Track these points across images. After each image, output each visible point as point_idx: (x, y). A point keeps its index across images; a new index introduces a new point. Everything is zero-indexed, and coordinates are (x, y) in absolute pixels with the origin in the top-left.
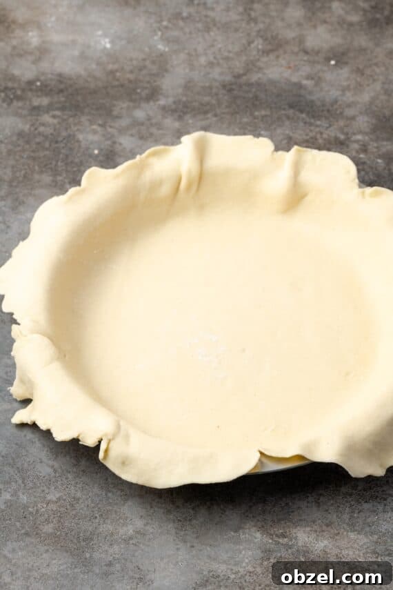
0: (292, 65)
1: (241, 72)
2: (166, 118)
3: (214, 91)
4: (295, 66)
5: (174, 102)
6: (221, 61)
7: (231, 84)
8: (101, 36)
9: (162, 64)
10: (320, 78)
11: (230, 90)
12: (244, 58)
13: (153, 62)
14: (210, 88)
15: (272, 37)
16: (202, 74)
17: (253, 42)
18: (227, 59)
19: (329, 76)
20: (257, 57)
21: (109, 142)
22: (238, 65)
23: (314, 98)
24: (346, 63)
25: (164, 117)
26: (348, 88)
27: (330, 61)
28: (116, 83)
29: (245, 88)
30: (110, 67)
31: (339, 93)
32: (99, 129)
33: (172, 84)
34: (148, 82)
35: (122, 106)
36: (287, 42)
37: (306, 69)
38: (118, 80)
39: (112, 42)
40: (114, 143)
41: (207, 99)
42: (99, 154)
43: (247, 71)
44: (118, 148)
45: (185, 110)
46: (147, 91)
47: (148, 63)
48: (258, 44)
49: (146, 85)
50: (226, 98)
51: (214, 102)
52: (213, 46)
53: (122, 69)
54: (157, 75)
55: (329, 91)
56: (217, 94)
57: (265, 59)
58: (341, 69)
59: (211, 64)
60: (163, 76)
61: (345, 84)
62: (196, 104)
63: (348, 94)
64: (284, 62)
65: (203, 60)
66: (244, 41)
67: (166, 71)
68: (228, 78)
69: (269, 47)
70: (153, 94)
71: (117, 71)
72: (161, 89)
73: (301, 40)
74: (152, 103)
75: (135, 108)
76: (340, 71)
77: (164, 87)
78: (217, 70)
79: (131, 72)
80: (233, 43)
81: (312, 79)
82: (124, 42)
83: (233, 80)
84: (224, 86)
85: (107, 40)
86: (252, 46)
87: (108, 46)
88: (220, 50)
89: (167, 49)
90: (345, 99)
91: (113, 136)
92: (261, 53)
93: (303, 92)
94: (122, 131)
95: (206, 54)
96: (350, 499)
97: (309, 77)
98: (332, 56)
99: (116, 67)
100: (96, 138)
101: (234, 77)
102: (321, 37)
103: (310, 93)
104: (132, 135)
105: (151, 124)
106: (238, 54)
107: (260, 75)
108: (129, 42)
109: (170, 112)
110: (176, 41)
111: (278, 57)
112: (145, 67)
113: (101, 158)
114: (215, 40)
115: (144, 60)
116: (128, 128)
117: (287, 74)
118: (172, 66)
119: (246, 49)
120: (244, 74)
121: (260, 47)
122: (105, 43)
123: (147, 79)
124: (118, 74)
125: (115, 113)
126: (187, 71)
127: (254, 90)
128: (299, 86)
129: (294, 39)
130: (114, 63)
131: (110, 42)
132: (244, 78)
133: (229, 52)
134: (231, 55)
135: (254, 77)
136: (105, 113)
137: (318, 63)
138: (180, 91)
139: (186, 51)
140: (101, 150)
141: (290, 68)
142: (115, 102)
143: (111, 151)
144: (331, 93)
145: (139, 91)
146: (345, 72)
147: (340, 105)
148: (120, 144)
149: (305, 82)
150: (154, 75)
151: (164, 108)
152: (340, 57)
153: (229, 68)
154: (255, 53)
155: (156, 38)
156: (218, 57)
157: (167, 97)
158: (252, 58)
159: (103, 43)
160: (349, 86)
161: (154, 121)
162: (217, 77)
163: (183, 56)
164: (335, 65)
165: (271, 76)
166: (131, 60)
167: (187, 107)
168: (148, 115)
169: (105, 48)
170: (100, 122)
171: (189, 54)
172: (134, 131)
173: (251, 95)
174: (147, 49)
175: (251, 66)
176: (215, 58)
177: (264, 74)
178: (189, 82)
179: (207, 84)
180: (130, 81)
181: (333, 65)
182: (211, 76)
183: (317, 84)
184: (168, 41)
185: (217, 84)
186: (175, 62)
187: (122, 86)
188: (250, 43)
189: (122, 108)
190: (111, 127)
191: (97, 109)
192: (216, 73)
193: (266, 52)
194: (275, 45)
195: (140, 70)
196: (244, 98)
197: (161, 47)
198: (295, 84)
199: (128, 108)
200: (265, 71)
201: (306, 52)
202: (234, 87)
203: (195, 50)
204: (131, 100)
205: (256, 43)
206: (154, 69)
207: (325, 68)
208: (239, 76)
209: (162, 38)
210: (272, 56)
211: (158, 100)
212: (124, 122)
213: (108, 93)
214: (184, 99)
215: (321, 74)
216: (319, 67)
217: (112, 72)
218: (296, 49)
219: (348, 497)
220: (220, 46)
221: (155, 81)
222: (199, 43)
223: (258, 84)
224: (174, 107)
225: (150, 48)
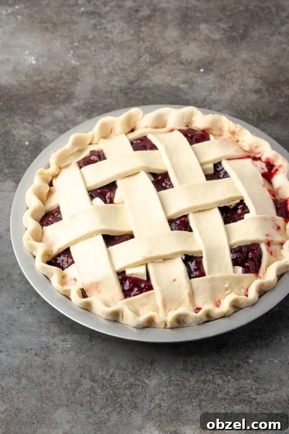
0: (171, 73)
1: (134, 79)
2: (79, 116)
3: (114, 94)
4: (174, 73)
5: (85, 104)
6: (119, 72)
7: (126, 89)
8: (27, 55)
9: (74, 75)
10: (193, 82)
11: (126, 94)
12: (136, 69)
13: (68, 74)
14: (111, 92)
15: (156, 52)
16: (105, 81)
17: (142, 56)
18: (123, 70)
19: (199, 81)
20: (145, 68)
21: (36, 136)
22: (132, 74)
23: (188, 98)
24: (212, 70)
25: (77, 116)
26: (214, 89)
27: (199, 69)
28: (41, 90)
29: (137, 92)
30: (36, 78)
31: (207, 93)
32: (29, 126)
33: (82, 90)
34: (65, 89)
35: (45, 108)
36: (167, 56)
37: (182, 76)
38: (41, 88)
39: (36, 59)
40: (41, 136)
41: (109, 100)
42: (29, 144)
43: (138, 79)
44: (43, 140)
45: (93, 109)
46: (63, 96)
47: (64, 75)
48: (146, 58)
49: (63, 92)
50: (123, 99)
51: (114, 103)
52: (111, 60)
53: (45, 79)
54: (71, 84)
55: (200, 92)
56: (116, 97)
57: (151, 69)
58: (209, 75)
59: (111, 74)
60: (76, 85)
61: (211, 86)
62: (101, 105)
63: (214, 93)
64: (165, 71)
65: (105, 71)
66: (136, 56)
67: (78, 80)
68: (124, 84)
69: (154, 60)
70: (69, 98)
71: (41, 81)
72: (74, 94)
73: (178, 54)
74: (67, 105)
75: (55, 109)
76: (208, 77)
77: (77, 93)
78: (116, 78)
79: (52, 82)
80: (127, 58)
81: (187, 83)
82: (45, 59)
83: (128, 85)
84: (121, 91)
85: (33, 58)
86: (142, 59)
87: (34, 62)
88: (117, 62)
89: (78, 64)
90: (212, 97)
91: (39, 131)
92: (148, 65)
93: (180, 93)
94: (46, 127)
95: (107, 67)
96: (225, 403)
97: (185, 82)
98: (201, 65)
99: (40, 78)
100: (26, 132)
101: (129, 83)
102: (192, 51)
103: (186, 94)
104: (53, 130)
105: (68, 121)
106: (131, 66)
107: (148, 82)
108: (49, 59)
109: (81, 112)
110: (85, 57)
111: (160, 67)
112: (62, 77)
113: (31, 148)
114: (113, 56)
115: (61, 72)
116: (50, 125)
117: (168, 80)
118: (81, 76)
119: (136, 61)
120: (136, 81)
121: (147, 60)
122: (32, 60)
123: (64, 87)
124: (42, 84)
125: (40, 113)
126: (93, 79)
127: (144, 93)
128: (178, 89)
129: (172, 53)
130: (38, 76)
131: (35, 60)
132: (136, 84)
133: (125, 64)
134: (126, 67)
135: (143, 83)
136: (33, 114)
137: (191, 71)
138: (88, 95)
139: (93, 65)
140: (30, 142)
141: (170, 75)
142: (40, 105)
143: (38, 143)
144: (201, 94)
145: (57, 96)
146: (211, 77)
147: (208, 103)
148: (45, 137)
149: (181, 86)
150: (68, 83)
151: (76, 109)
152: (207, 66)
153: (125, 77)
154: (143, 65)
155: (69, 55)
156: (116, 68)
157: (79, 100)
158: (141, 68)
159: (30, 60)
160: (215, 87)
161: (69, 119)
162: (116, 84)
163: (90, 68)
164: (204, 72)
165: (156, 82)
166: (51, 72)
167: (94, 107)
168: (66, 115)
169: (31, 64)
170: (29, 121)
171: (94, 67)
172: (55, 127)
173: (141, 97)
174: (63, 64)
175: (141, 75)
176: (114, 69)
177: (151, 80)
178: (96, 88)
179: (108, 90)
180: (51, 89)
181: (202, 72)
182: (111, 83)
183: (190, 87)
184: (78, 57)
185: (116, 89)
186: (84, 74)
187: (45, 92)
188: (140, 57)
189: (45, 110)
190: (37, 124)
191: (27, 111)
192: (115, 81)
193: (153, 64)
194: (158, 58)
195: (58, 80)
196: (136, 99)
197: (73, 62)
198: (174, 87)
199: (50, 109)
200: (152, 78)
201: (182, 63)
202: (129, 91)
203: (99, 64)
204: (52, 103)
205: (144, 57)
206: (69, 79)
207: (196, 75)
208: (132, 83)
209: (74, 56)
210: (156, 67)
211: (72, 103)
212: (48, 120)
213: (35, 99)
214: (92, 101)
215: (193, 80)
216: (191, 74)
217: (37, 82)
218: (174, 61)
219: (223, 401)
220: (117, 60)
221: (69, 88)
222: (102, 58)
223: (147, 88)
224: (84, 107)
225: (65, 63)
